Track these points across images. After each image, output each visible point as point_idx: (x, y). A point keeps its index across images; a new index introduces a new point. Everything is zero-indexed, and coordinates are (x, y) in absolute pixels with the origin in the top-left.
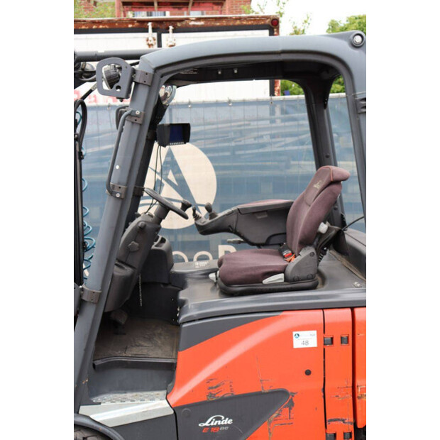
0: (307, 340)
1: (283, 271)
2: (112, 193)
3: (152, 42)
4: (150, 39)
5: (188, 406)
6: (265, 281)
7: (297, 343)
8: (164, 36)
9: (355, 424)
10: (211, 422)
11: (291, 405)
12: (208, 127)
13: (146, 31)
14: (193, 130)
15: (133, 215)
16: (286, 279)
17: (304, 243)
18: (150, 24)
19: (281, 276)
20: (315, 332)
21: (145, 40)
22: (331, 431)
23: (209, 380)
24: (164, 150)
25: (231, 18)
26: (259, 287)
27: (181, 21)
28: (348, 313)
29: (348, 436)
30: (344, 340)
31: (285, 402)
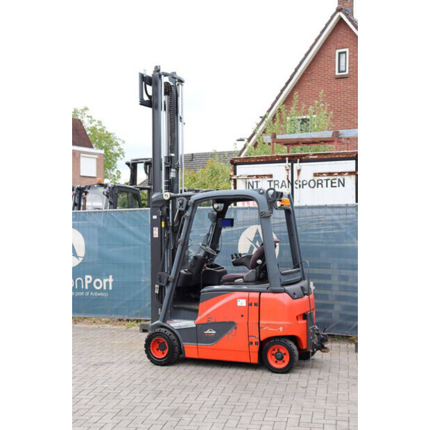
1: (242, 277)
2: (179, 243)
3: (288, 168)
4: (287, 166)
5: (201, 324)
6: (236, 281)
7: (239, 304)
8: (294, 164)
9: (260, 338)
10: (208, 332)
11: (236, 328)
13: (285, 162)
17: (251, 267)
18: (287, 158)
19: (241, 279)
20: (245, 300)
21: (284, 167)
22: (250, 341)
23: (208, 315)
26: (232, 283)
27: (304, 156)
28: (258, 294)
29: (257, 343)
30: (256, 304)
31: (234, 327)
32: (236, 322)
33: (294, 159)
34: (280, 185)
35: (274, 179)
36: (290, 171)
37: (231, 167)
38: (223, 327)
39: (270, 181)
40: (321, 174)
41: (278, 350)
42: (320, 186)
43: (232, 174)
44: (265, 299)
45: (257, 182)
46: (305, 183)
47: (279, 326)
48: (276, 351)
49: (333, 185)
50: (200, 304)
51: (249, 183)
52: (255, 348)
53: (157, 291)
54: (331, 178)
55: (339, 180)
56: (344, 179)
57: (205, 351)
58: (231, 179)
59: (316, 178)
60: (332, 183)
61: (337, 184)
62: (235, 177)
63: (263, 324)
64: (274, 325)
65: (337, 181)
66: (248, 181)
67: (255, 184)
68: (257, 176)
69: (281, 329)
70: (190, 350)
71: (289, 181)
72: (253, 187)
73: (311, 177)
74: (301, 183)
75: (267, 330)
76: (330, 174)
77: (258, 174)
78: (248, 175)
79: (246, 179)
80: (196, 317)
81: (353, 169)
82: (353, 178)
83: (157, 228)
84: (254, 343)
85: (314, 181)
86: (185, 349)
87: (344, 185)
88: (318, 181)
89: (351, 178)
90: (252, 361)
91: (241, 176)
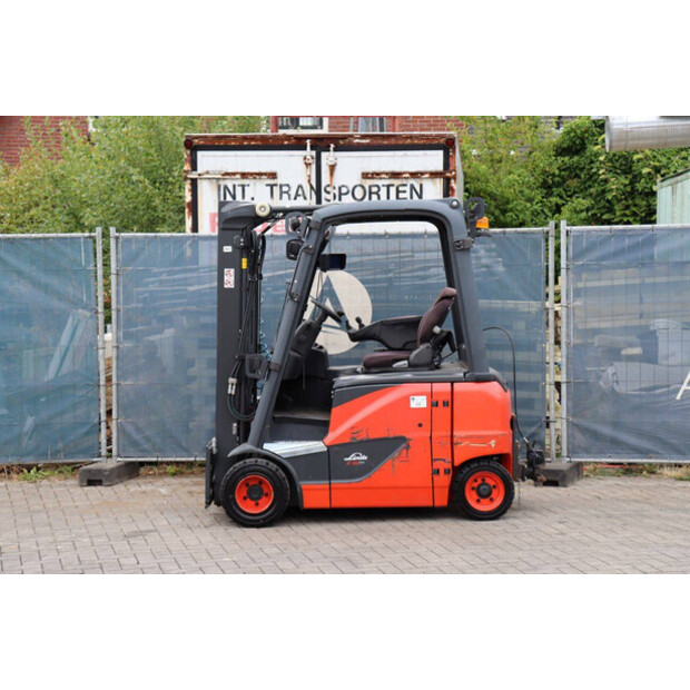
0: (420, 402)
1: (407, 359)
2: (292, 298)
3: (310, 161)
4: (308, 157)
5: (338, 445)
6: (395, 365)
7: (413, 404)
8: (324, 155)
9: (453, 462)
10: (352, 458)
11: (408, 447)
12: (365, 258)
13: (305, 149)
14: (348, 261)
15: (301, 319)
16: (410, 365)
17: (424, 340)
19: (406, 362)
20: (425, 397)
21: (302, 159)
22: (435, 467)
23: (352, 428)
24: (325, 275)
25: (400, 136)
26: (390, 369)
27: (344, 138)
28: (449, 385)
29: (447, 471)
30: (445, 404)
31: (404, 445)
32: (407, 436)
33: (323, 144)
34: (293, 193)
35: (279, 181)
36: (314, 166)
37: (186, 154)
38: (381, 448)
39: (272, 186)
40: (378, 174)
41: (483, 480)
42: (374, 197)
43: (186, 167)
44: (461, 393)
45: (243, 186)
46: (344, 190)
47: (489, 438)
48: (479, 481)
49: (401, 195)
50: (333, 410)
51: (226, 188)
52: (444, 480)
53: (231, 390)
54: (396, 182)
55: (412, 187)
56: (421, 186)
57: (347, 493)
58: (186, 179)
59: (367, 183)
60: (398, 192)
61: (407, 195)
62: (193, 175)
63: (460, 438)
64: (482, 437)
65: (408, 189)
66: (222, 183)
67: (239, 190)
68: (244, 175)
69: (493, 443)
70: (314, 493)
71: (312, 187)
72: (234, 197)
73: (357, 180)
74: (337, 192)
75: (467, 446)
76: (395, 175)
77: (246, 171)
78: (225, 170)
79: (218, 179)
80: (325, 433)
81: (440, 167)
82: (439, 183)
83: (232, 271)
84: (442, 471)
85: (363, 187)
86: (304, 493)
87: (420, 197)
88: (370, 187)
89: (434, 184)
90: (437, 504)
91: (207, 173)
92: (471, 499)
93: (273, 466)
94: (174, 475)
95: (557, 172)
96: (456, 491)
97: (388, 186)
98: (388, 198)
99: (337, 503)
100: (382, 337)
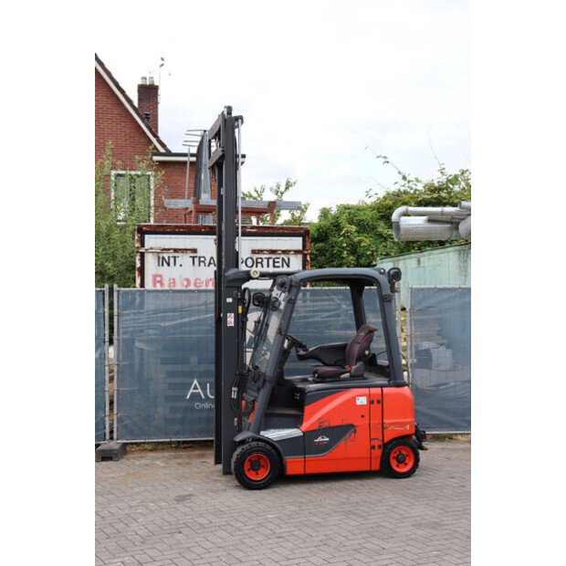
0: (362, 401)
1: (349, 372)
2: (280, 332)
5: (310, 431)
6: (342, 376)
7: (358, 403)
9: (383, 441)
10: (320, 439)
11: (355, 432)
13: (214, 234)
16: (351, 376)
17: (358, 359)
19: (348, 374)
20: (365, 398)
21: (213, 241)
22: (372, 444)
23: (319, 419)
25: (276, 227)
28: (380, 389)
29: (380, 447)
30: (378, 402)
31: (352, 430)
32: (355, 424)
34: (207, 262)
35: (198, 254)
37: (137, 236)
38: (338, 432)
39: (193, 258)
40: (261, 251)
41: (400, 452)
42: (259, 265)
43: (137, 245)
44: (388, 394)
45: (175, 258)
47: (406, 424)
48: (398, 453)
49: (276, 265)
50: (306, 408)
51: (163, 258)
52: (378, 453)
53: (234, 396)
54: (274, 256)
55: (283, 260)
56: (289, 259)
57: (315, 463)
58: (137, 252)
59: (255, 256)
60: (274, 262)
61: (280, 264)
62: (142, 250)
63: (388, 424)
64: (402, 423)
65: (280, 260)
66: (161, 255)
67: (172, 260)
68: (176, 250)
69: (408, 427)
70: (294, 464)
72: (169, 264)
73: (249, 255)
75: (392, 429)
76: (273, 252)
77: (177, 247)
78: (163, 247)
79: (158, 253)
80: (301, 423)
81: (300, 248)
82: (300, 257)
83: (233, 314)
84: (376, 447)
85: (252, 259)
86: (288, 465)
87: (288, 266)
88: (257, 259)
89: (297, 258)
90: (373, 469)
91: (152, 248)
92: (394, 464)
93: (268, 447)
94: (151, 450)
95: (315, 252)
96: (385, 461)
97: (268, 259)
98: (268, 266)
99: (310, 470)
100: (321, 357)
